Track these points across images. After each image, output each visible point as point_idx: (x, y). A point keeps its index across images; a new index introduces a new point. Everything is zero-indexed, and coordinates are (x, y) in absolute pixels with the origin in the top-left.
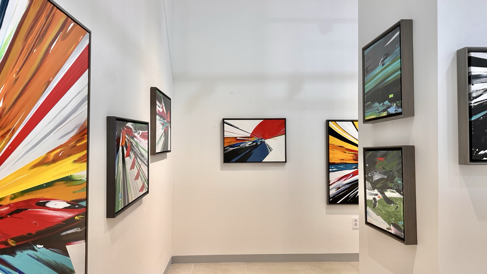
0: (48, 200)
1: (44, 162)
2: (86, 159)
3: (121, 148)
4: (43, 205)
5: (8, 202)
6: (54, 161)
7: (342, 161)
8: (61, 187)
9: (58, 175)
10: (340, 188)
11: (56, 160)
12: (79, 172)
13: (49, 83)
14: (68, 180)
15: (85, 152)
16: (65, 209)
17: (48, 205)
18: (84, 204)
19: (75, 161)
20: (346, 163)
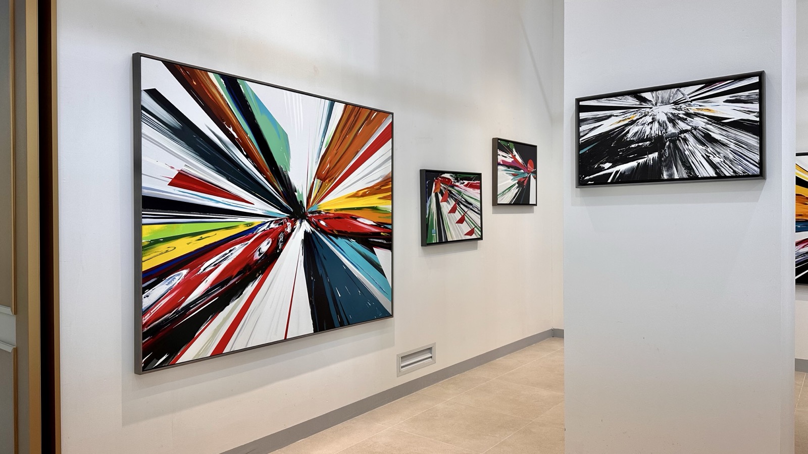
0: (359, 217)
1: (355, 195)
2: (391, 198)
3: (433, 194)
4: (355, 219)
5: (333, 212)
6: (363, 196)
8: (370, 212)
9: (366, 204)
11: (364, 195)
12: (385, 205)
13: (357, 152)
14: (374, 209)
15: (390, 193)
16: (371, 225)
17: (358, 219)
18: (390, 227)
19: (380, 198)
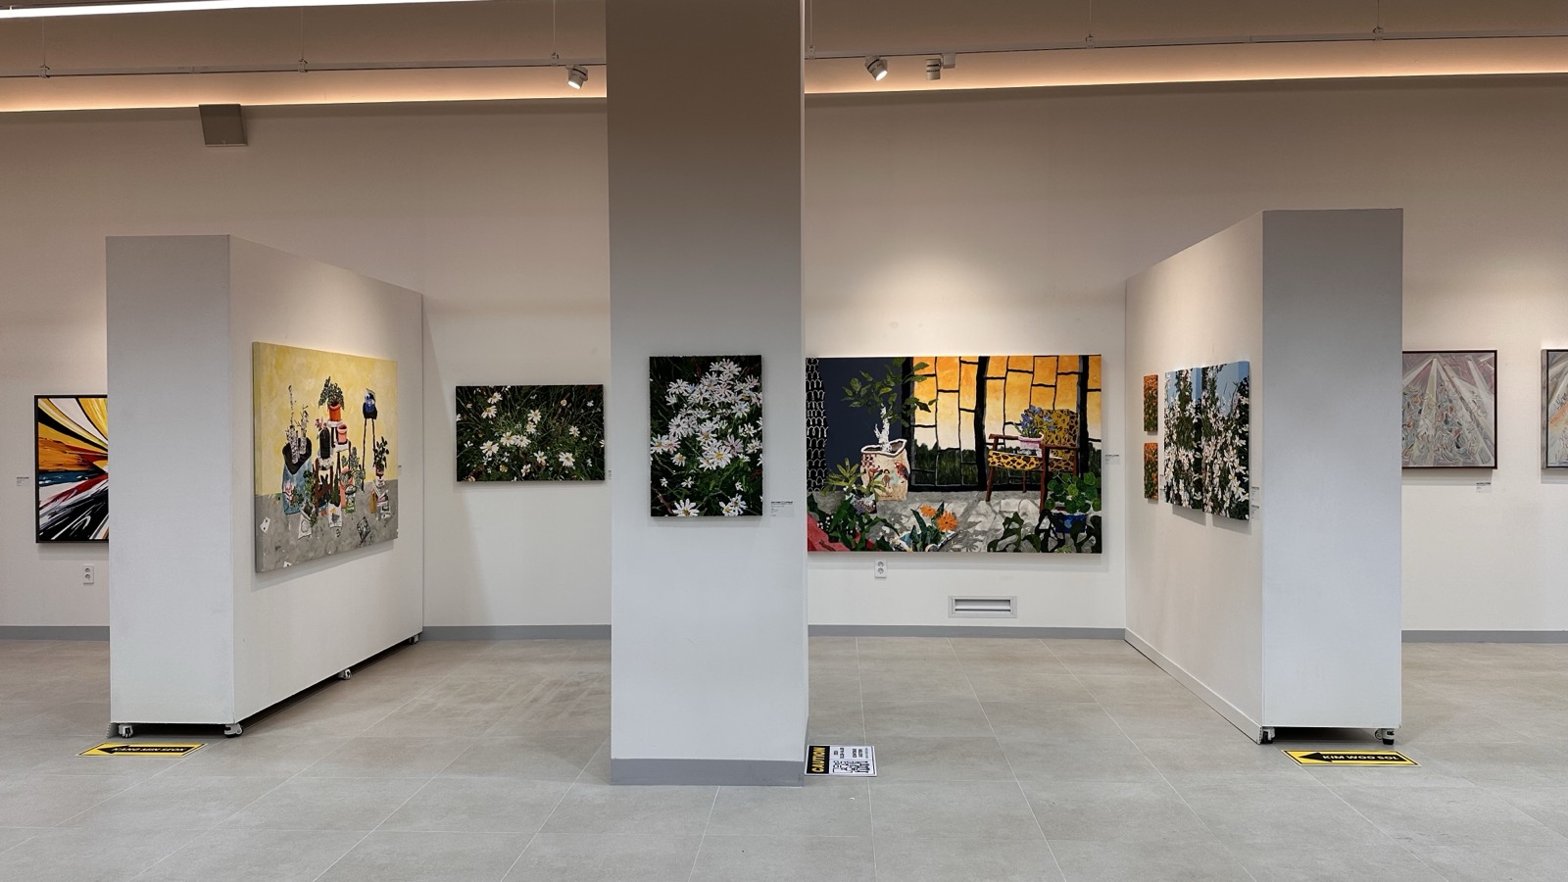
7: (60, 467)
10: (56, 513)
20: (66, 471)
